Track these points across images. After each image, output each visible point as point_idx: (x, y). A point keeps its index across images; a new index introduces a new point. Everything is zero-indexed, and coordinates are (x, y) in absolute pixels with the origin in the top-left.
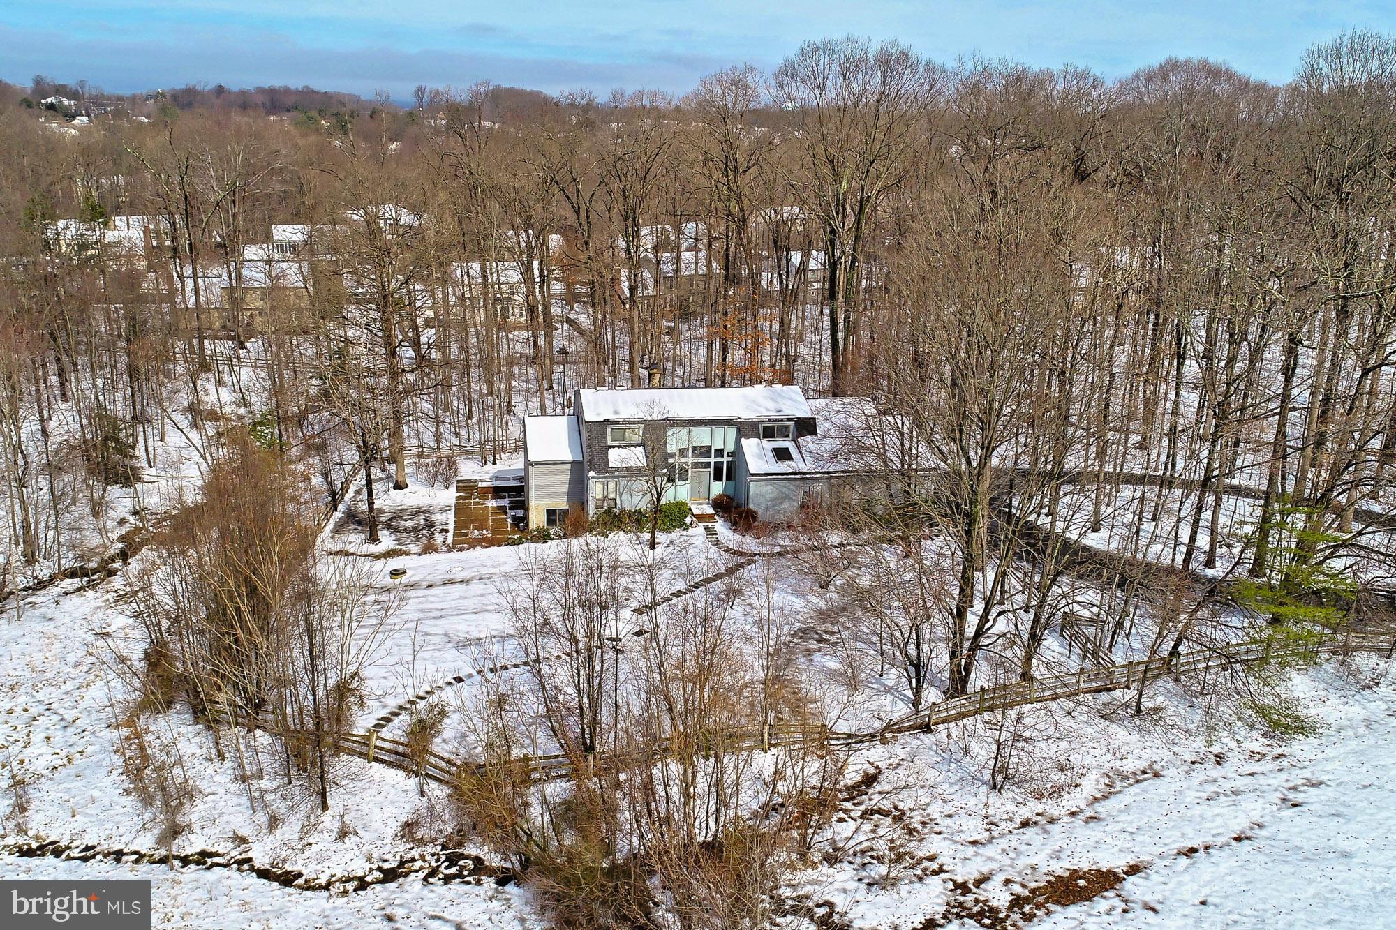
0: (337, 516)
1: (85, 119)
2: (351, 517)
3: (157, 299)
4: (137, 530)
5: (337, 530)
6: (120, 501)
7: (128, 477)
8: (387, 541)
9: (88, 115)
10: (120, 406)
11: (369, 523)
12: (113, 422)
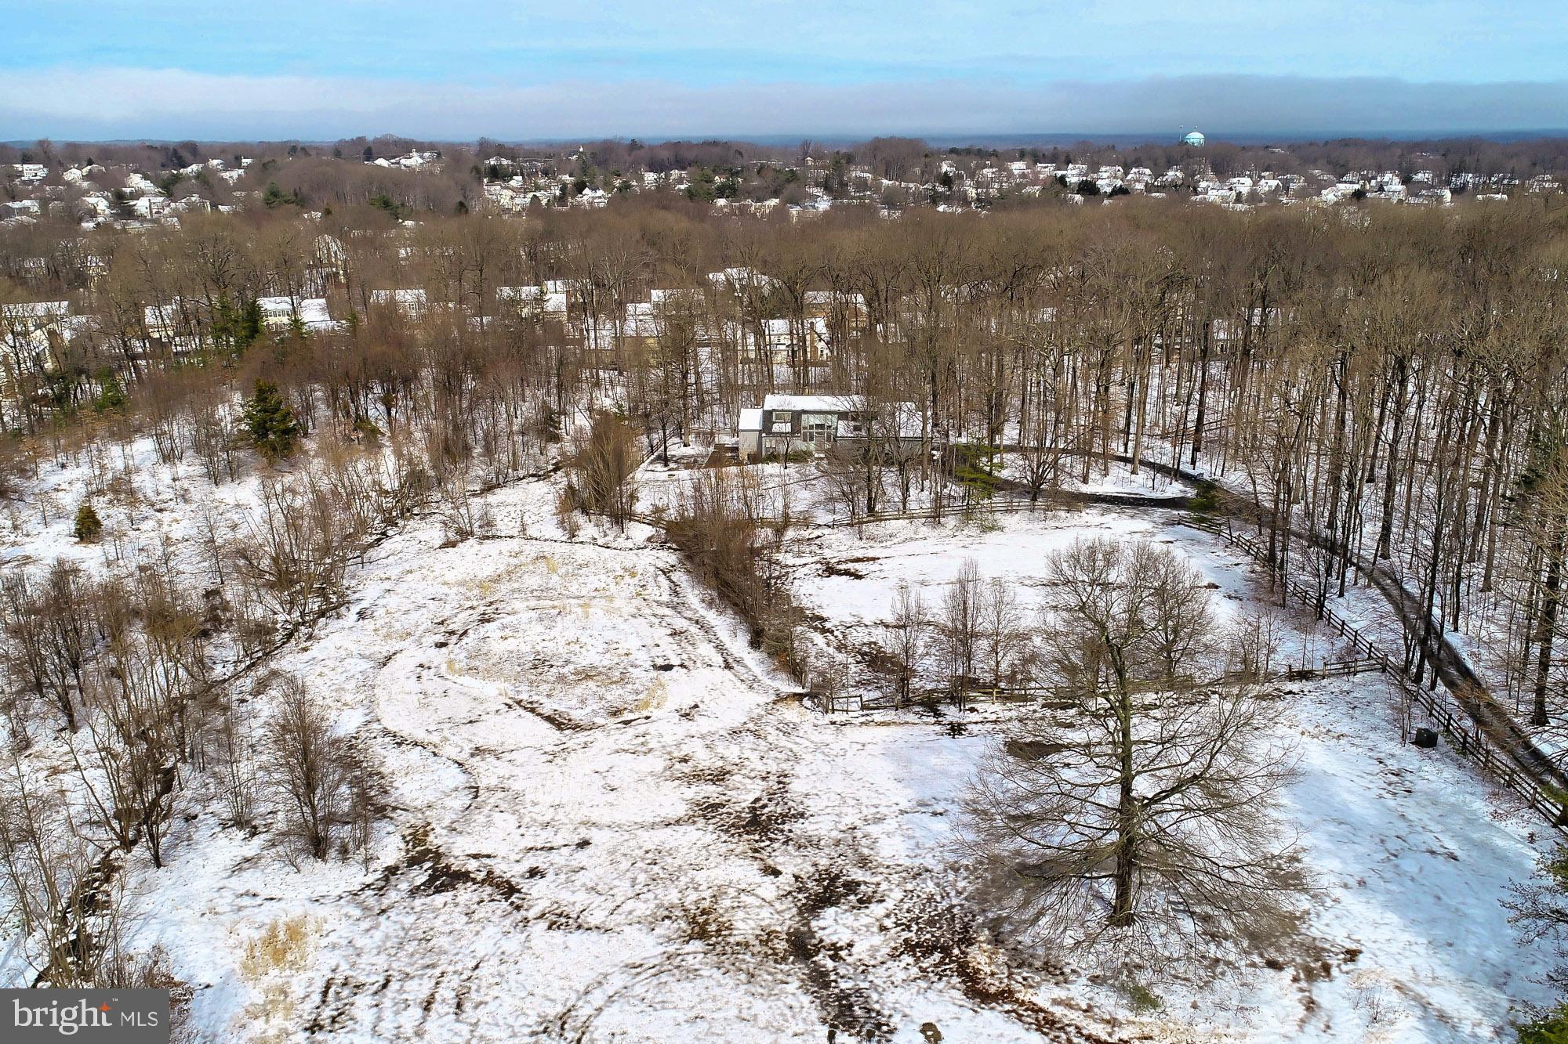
0: (653, 457)
1: (520, 178)
2: (659, 458)
3: (573, 341)
4: (560, 462)
5: (652, 462)
6: (553, 450)
7: (556, 438)
8: (672, 465)
9: (522, 175)
10: (553, 402)
11: (665, 460)
12: (552, 412)
